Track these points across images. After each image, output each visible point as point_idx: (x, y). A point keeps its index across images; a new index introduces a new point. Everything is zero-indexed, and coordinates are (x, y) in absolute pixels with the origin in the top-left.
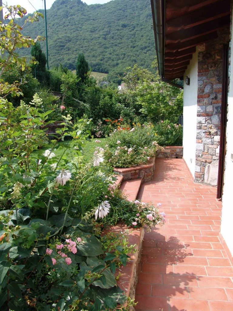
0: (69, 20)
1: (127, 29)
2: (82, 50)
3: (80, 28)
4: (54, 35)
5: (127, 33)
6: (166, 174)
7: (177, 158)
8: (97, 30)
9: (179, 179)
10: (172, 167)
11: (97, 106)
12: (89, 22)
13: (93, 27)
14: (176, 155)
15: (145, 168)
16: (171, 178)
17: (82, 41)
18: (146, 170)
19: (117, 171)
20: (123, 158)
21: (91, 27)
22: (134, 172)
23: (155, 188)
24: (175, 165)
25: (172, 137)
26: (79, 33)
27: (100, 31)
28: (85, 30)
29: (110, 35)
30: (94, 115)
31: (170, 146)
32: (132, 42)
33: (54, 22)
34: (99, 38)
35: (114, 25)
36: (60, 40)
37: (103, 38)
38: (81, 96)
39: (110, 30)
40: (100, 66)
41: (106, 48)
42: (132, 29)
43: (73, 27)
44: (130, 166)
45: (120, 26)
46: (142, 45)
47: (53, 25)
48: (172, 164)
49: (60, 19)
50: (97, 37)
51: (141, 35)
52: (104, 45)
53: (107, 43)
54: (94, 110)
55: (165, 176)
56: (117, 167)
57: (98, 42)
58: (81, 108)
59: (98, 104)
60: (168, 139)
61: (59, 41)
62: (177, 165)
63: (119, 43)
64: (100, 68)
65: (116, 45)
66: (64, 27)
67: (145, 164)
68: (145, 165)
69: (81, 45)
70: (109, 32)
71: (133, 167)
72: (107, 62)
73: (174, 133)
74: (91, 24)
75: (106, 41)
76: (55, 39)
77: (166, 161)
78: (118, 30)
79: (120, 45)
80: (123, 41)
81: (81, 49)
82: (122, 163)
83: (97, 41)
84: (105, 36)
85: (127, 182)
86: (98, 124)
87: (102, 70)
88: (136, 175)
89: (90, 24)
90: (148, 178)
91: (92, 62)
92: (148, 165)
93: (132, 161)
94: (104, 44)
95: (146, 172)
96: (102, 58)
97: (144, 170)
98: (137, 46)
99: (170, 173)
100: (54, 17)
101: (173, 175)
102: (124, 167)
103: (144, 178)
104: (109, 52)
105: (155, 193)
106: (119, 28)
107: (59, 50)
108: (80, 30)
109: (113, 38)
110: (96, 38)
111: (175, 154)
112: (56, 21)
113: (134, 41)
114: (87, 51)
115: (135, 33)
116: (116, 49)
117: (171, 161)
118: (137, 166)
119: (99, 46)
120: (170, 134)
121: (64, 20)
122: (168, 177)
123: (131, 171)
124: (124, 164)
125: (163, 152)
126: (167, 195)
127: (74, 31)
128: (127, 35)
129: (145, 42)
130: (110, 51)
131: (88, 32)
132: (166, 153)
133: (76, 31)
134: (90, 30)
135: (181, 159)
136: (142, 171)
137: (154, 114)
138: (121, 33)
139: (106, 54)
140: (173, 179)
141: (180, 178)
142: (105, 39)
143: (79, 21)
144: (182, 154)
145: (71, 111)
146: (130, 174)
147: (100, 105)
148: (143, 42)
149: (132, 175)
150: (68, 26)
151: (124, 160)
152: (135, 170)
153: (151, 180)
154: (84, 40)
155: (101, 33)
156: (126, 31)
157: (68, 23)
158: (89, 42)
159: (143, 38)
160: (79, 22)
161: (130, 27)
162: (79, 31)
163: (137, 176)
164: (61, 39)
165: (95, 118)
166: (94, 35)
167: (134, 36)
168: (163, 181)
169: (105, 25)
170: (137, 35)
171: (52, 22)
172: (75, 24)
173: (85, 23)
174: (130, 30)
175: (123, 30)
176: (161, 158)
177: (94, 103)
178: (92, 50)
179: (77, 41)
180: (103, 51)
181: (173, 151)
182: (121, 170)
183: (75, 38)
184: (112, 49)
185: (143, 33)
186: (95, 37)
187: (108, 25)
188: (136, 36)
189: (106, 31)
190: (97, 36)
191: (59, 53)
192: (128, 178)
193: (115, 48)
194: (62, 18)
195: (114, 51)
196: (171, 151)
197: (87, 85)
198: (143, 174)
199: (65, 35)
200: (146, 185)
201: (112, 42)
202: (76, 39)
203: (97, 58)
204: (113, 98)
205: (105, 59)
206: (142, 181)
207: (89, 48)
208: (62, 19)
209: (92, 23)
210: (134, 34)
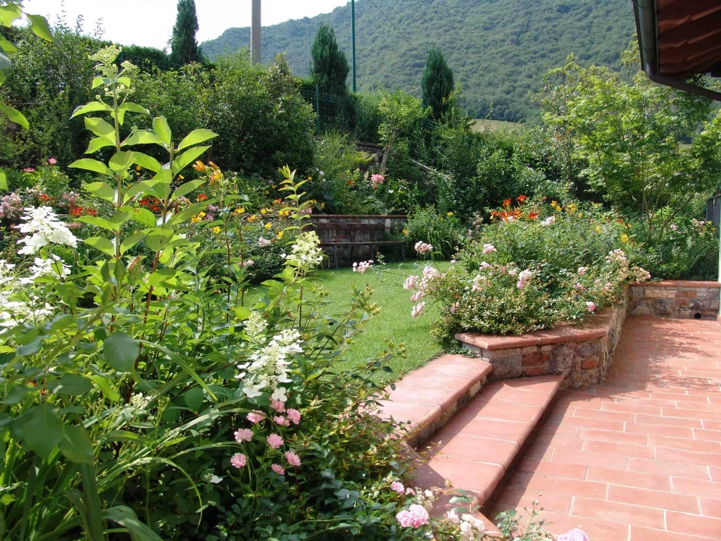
0: (434, 7)
1: (571, 15)
2: (463, 71)
3: (460, 22)
4: (401, 43)
5: (571, 26)
6: (656, 367)
7: (698, 316)
8: (498, 23)
9: (705, 386)
10: (681, 344)
11: (471, 176)
12: (479, 8)
13: (489, 18)
14: (696, 307)
15: (578, 340)
16: (674, 380)
17: (463, 51)
18: (580, 347)
19: (473, 346)
20: (498, 302)
21: (485, 18)
22: (535, 349)
23: (609, 413)
24: (691, 338)
25: (684, 255)
26: (457, 34)
27: (505, 25)
28: (471, 26)
29: (528, 34)
30: (464, 200)
31: (676, 279)
32: (583, 45)
33: (403, 14)
34: (504, 41)
35: (539, 10)
36: (414, 52)
37: (512, 41)
38: (433, 155)
39: (529, 21)
40: (504, 106)
41: (519, 63)
42: (584, 13)
43: (443, 22)
44: (520, 328)
45: (555, 9)
46: (609, 51)
47: (400, 21)
48: (679, 336)
49: (414, 7)
50: (498, 39)
51: (606, 27)
52: (515, 58)
53: (523, 52)
54: (463, 188)
55: (654, 372)
56: (476, 331)
57: (501, 51)
58: (431, 184)
59: (473, 172)
60: (667, 258)
61: (411, 55)
62: (697, 338)
63: (552, 51)
64: (504, 111)
65: (543, 56)
66: (423, 23)
67: (577, 324)
68: (579, 328)
69: (460, 59)
70: (528, 25)
71: (531, 332)
72: (521, 96)
73: (689, 242)
74: (485, 12)
75: (519, 48)
76: (402, 51)
77: (661, 326)
78: (549, 20)
79: (552, 55)
80: (560, 44)
81: (462, 68)
82: (493, 318)
83: (500, 49)
84: (518, 37)
85: (505, 385)
86: (471, 225)
87: (510, 114)
88: (543, 362)
89: (483, 12)
90: (586, 376)
91: (487, 96)
92: (587, 331)
93: (531, 314)
94: (515, 55)
95: (579, 353)
96: (511, 88)
97: (573, 345)
98: (597, 53)
99: (671, 361)
100: (402, 5)
101: (683, 372)
102: (498, 334)
103: (570, 374)
104: (526, 73)
105: (605, 433)
106: (552, 15)
107: (411, 74)
108: (460, 26)
109: (536, 39)
110: (496, 43)
111: (692, 305)
112: (407, 11)
113: (588, 42)
114: (475, 72)
115: (592, 23)
116: (545, 65)
117: (678, 326)
118: (547, 330)
119: (503, 60)
120: (678, 245)
121: (423, 7)
122: (664, 378)
123: (522, 348)
124: (499, 321)
125: (650, 298)
126: (652, 446)
127: (446, 31)
128: (570, 30)
129: (617, 43)
130: (529, 70)
131: (478, 30)
132: (661, 302)
133: (449, 31)
134: (482, 24)
135: (713, 322)
136: (565, 350)
137: (626, 186)
138: (555, 26)
139: (520, 77)
140: (682, 384)
141: (710, 382)
142: (518, 43)
143: (457, 7)
144: (716, 306)
145: (402, 190)
146: (520, 358)
147: (478, 175)
148: (611, 42)
149: (526, 360)
150: (431, 19)
151: (502, 309)
152: (540, 345)
153: (599, 383)
154: (467, 48)
155: (508, 30)
156: (568, 20)
157: (433, 14)
158: (479, 52)
159: (613, 32)
160: (457, 9)
161: (579, 11)
162: (458, 30)
163: (546, 365)
164: (415, 49)
165: (467, 207)
166: (491, 37)
167: (589, 31)
168: (643, 388)
169: (517, 11)
170: (597, 26)
171: (397, 15)
172: (449, 15)
173: (472, 9)
174: (578, 16)
175: (561, 18)
176: (644, 317)
177: (464, 169)
178: (485, 70)
179: (452, 53)
180: (511, 72)
181: (686, 294)
182: (484, 342)
183: (448, 45)
184: (533, 64)
185: (611, 22)
186: (493, 41)
187: (524, 11)
188: (594, 30)
189: (521, 24)
190: (499, 37)
191: (410, 80)
192: (509, 372)
193: (541, 62)
194: (420, 3)
195: (538, 69)
196: (676, 296)
197: (446, 125)
198: (569, 361)
199: (426, 39)
200: (577, 399)
201: (533, 48)
202: (449, 47)
203: (497, 88)
204: (514, 154)
205: (516, 91)
206: (561, 385)
207: (479, 66)
208: (420, 5)
209: (488, 10)
210: (589, 27)
